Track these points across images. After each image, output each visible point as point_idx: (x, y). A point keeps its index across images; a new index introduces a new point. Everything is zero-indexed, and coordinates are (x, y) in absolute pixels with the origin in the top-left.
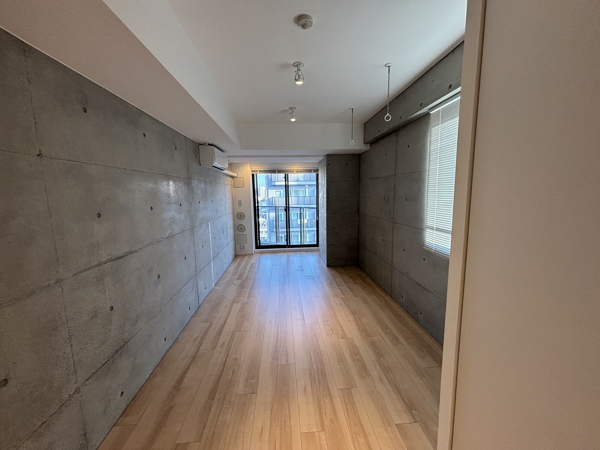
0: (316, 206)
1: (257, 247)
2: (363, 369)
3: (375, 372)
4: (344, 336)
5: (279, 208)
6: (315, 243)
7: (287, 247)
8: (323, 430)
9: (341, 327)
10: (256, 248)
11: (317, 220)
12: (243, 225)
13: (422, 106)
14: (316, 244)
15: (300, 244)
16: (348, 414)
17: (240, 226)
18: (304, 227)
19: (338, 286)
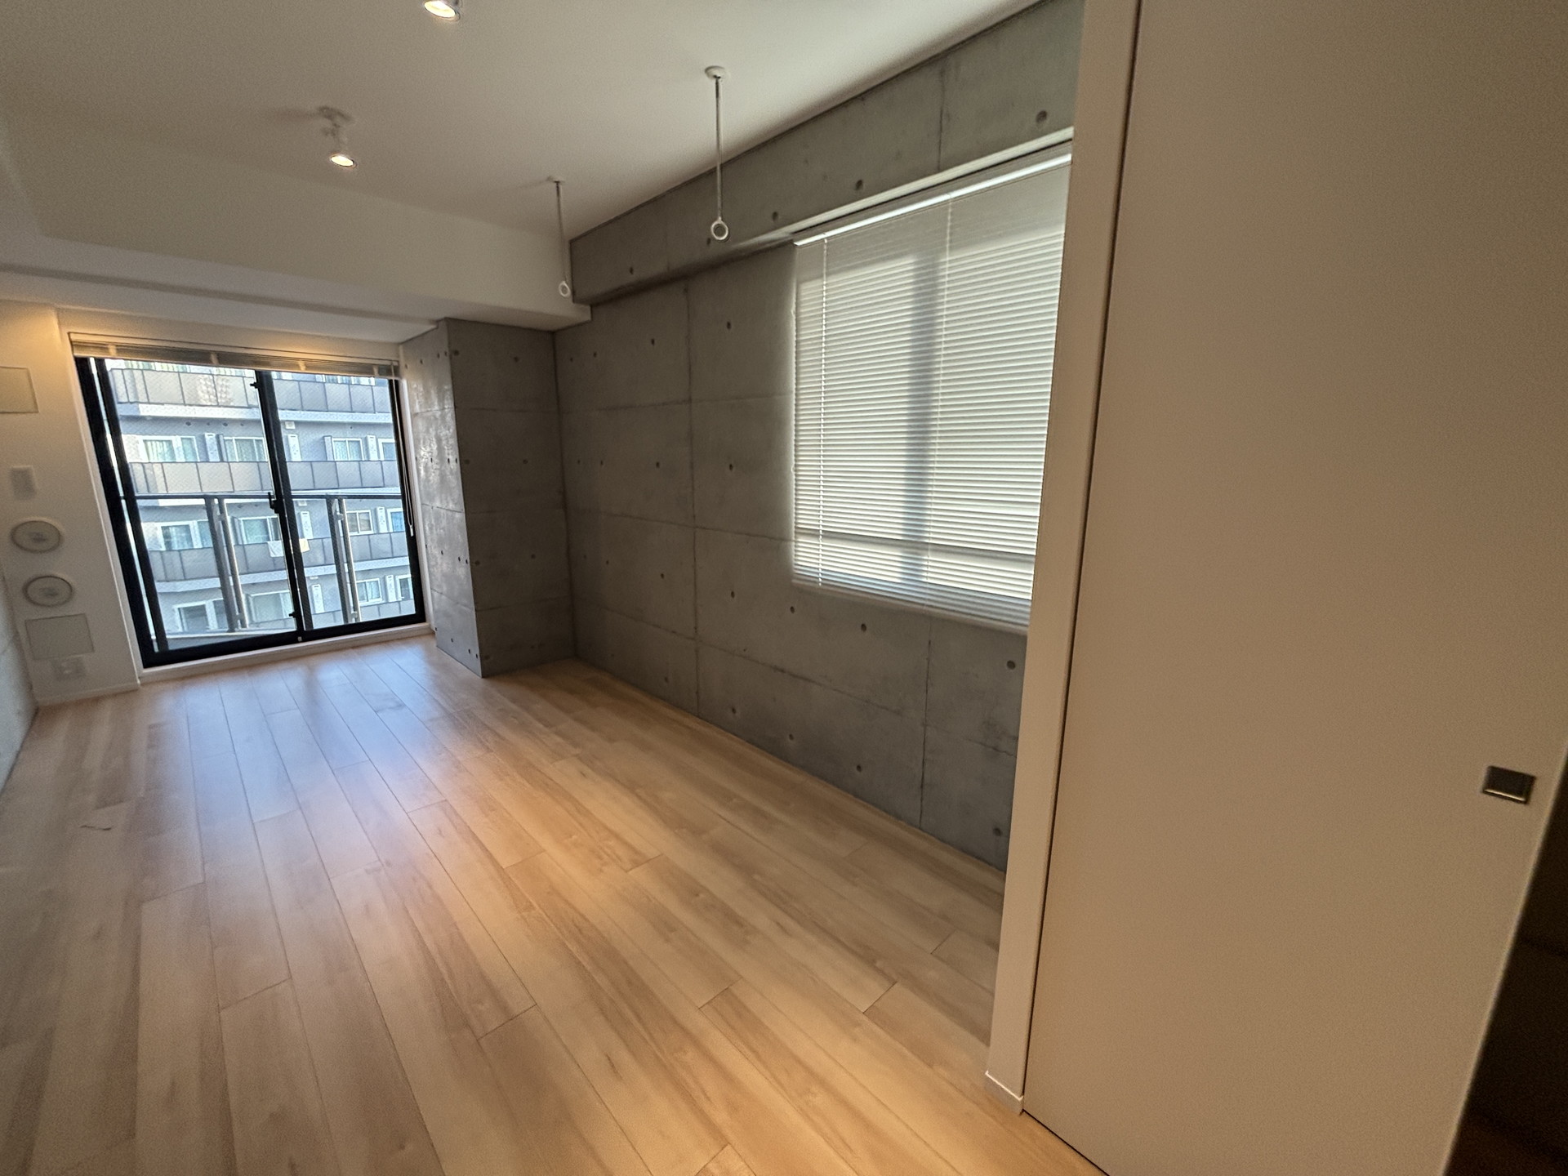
0: (400, 492)
1: (150, 659)
2: (731, 922)
3: (761, 917)
4: (639, 859)
5: (226, 501)
6: (410, 609)
7: (300, 638)
8: (723, 1142)
9: (617, 837)
10: (146, 666)
11: (412, 534)
12: (60, 575)
13: (777, 220)
14: (414, 612)
15: (341, 622)
16: (758, 1057)
17: (36, 583)
18: (349, 562)
19: (547, 725)
